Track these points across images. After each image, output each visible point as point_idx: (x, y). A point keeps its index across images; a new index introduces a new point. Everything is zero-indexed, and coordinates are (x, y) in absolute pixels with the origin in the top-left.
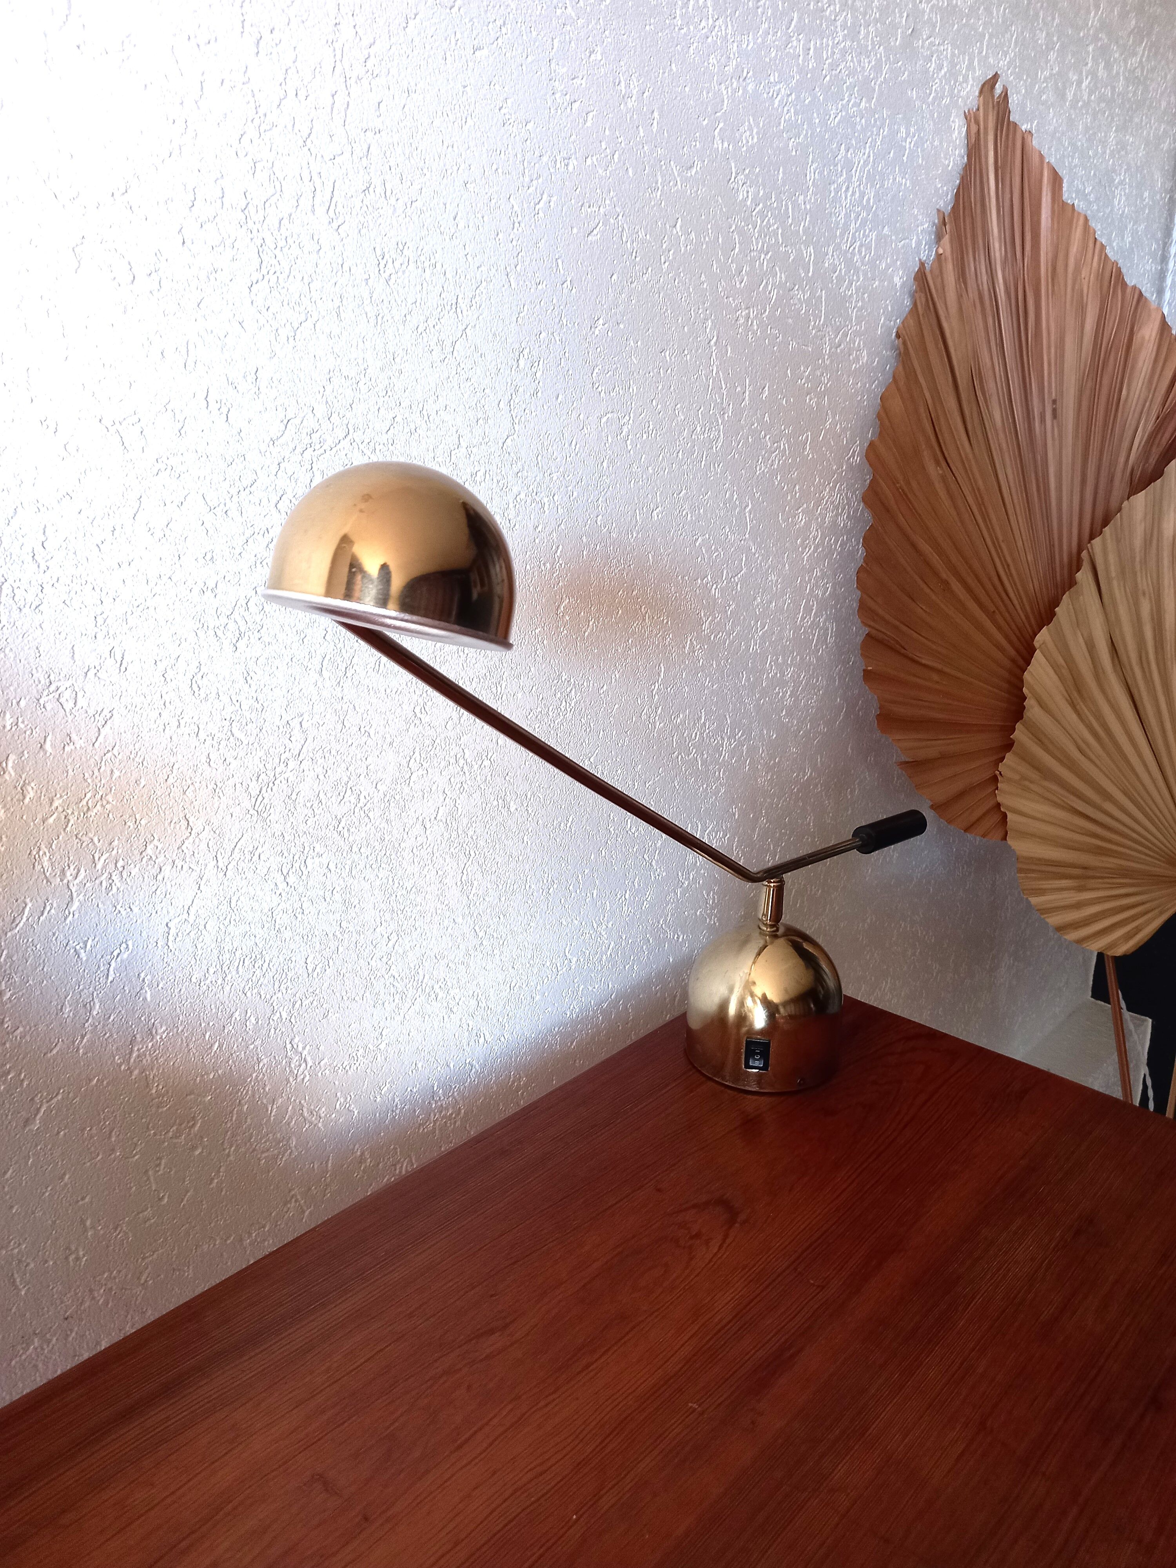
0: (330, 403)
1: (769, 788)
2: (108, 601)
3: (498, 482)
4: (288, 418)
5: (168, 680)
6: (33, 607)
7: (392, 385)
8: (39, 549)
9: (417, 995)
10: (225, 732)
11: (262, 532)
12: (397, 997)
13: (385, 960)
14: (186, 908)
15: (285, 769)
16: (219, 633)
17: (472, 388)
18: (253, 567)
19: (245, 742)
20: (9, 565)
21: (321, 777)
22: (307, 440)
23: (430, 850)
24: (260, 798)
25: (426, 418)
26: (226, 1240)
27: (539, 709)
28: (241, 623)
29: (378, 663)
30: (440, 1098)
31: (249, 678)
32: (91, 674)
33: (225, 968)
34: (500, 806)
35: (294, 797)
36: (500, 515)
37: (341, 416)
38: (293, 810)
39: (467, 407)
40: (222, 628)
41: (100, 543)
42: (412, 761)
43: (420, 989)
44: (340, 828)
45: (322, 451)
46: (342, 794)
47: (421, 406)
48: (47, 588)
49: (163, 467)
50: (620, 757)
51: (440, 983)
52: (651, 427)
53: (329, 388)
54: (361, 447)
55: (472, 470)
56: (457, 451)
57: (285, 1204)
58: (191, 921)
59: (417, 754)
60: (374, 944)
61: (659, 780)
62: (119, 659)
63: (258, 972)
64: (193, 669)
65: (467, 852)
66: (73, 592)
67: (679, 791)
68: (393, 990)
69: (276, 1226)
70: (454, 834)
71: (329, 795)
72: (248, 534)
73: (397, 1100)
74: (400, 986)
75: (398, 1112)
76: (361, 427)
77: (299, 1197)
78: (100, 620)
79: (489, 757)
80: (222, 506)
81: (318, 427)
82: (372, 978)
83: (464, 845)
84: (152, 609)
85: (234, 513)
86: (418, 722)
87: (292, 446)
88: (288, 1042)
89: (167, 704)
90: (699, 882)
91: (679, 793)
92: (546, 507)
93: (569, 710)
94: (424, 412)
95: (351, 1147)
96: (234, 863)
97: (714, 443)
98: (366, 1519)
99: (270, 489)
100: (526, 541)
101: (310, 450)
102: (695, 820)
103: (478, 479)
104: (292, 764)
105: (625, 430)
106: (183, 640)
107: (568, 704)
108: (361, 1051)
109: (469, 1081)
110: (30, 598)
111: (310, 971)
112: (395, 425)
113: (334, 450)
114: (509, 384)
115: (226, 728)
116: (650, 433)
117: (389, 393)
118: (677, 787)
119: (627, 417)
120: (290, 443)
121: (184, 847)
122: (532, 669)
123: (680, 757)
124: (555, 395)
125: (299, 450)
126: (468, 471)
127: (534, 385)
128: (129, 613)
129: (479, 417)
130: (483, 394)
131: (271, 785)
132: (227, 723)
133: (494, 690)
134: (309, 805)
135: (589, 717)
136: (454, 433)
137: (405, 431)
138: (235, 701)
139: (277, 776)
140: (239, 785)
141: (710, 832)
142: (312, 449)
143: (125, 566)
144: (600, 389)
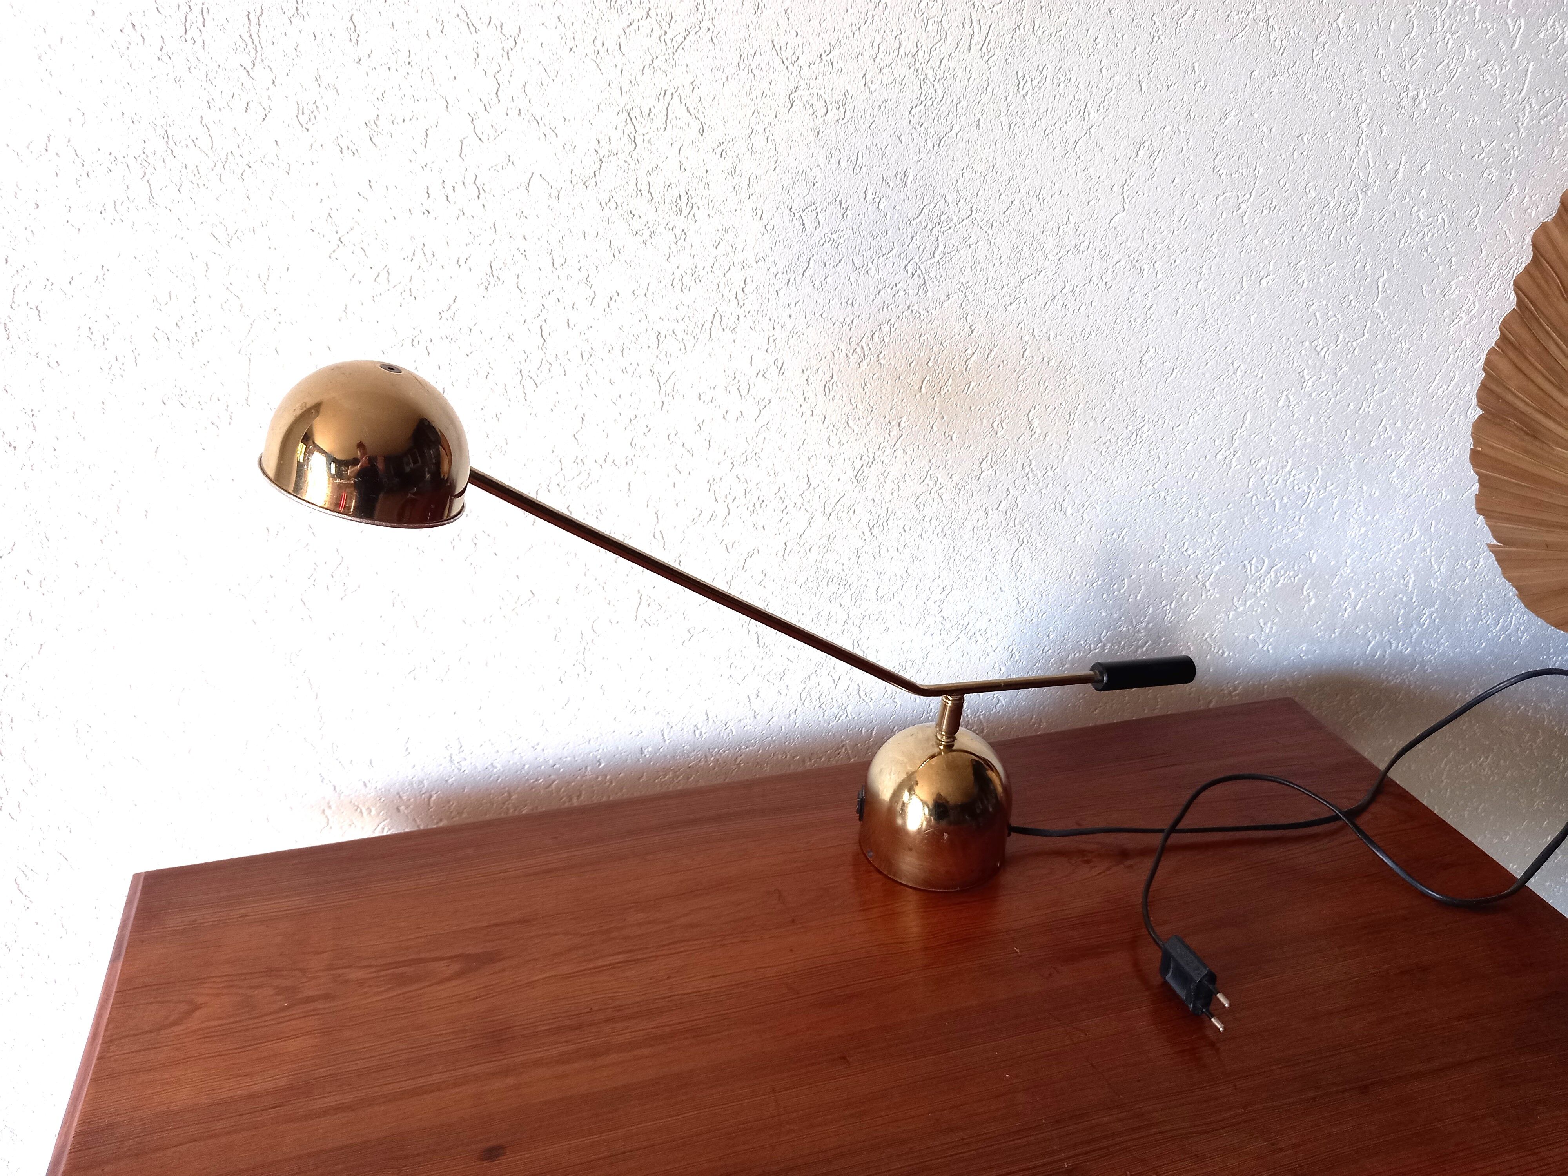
0: (960, 192)
1: (1360, 542)
2: (778, 327)
3: (1101, 251)
4: (924, 204)
5: (809, 383)
6: (732, 329)
7: (1015, 176)
8: (740, 292)
9: (960, 636)
10: (842, 423)
11: (891, 286)
12: (943, 633)
13: (938, 603)
14: (799, 536)
15: (882, 454)
16: (850, 355)
17: (1088, 176)
18: (881, 310)
19: (856, 431)
20: (721, 301)
21: (909, 464)
22: (937, 220)
23: (988, 532)
24: (861, 472)
25: (1041, 200)
26: (794, 758)
27: (1109, 437)
28: (866, 349)
29: (967, 386)
30: (967, 716)
31: (865, 388)
32: (760, 375)
33: (819, 580)
34: (1057, 509)
35: (886, 474)
36: (1098, 278)
37: (967, 201)
38: (883, 483)
39: (1081, 191)
40: (852, 351)
41: (778, 290)
42: (984, 462)
43: (963, 632)
44: (918, 503)
45: (948, 227)
46: (923, 478)
47: (1038, 192)
48: (741, 317)
49: (828, 240)
50: (1186, 488)
51: (981, 632)
52: (1274, 204)
53: (960, 181)
54: (981, 224)
55: (1077, 240)
56: (1065, 226)
57: (838, 749)
58: (801, 545)
59: (989, 458)
60: (931, 590)
61: (1226, 514)
62: (779, 367)
63: (842, 589)
64: (827, 376)
65: (1021, 540)
66: (757, 321)
67: (1248, 527)
68: (941, 627)
69: (829, 761)
70: (1011, 524)
71: (912, 477)
72: (880, 287)
73: (932, 706)
74: (948, 625)
75: (931, 714)
76: (982, 209)
77: (848, 747)
78: (771, 340)
79: (1053, 469)
80: (865, 267)
81: (947, 209)
82: (926, 614)
83: (1019, 534)
84: (806, 335)
85: (873, 272)
86: (993, 433)
87: (924, 224)
88: (856, 641)
89: (807, 399)
90: (1256, 611)
91: (1248, 529)
92: (1145, 273)
93: (1138, 442)
94: (1041, 196)
95: (892, 727)
96: (835, 512)
97: (1349, 217)
98: (793, 921)
99: (902, 256)
100: (1120, 299)
101: (938, 228)
102: (1262, 556)
103: (1081, 249)
104: (888, 451)
105: (1244, 206)
106: (823, 358)
107: (1138, 437)
108: (909, 663)
109: (994, 710)
110: (730, 323)
111: (879, 598)
112: (1012, 207)
113: (958, 227)
114: (1125, 171)
115: (844, 420)
116: (1272, 209)
117: (1011, 182)
118: (1247, 523)
119: (1248, 196)
120: (923, 223)
121: (803, 496)
122: (1108, 404)
123: (1254, 497)
124: (1172, 178)
125: (930, 227)
126: (1073, 242)
127: (1150, 172)
128: (791, 336)
129: (1091, 199)
130: (1097, 180)
131: (870, 463)
132: (845, 417)
133: (1067, 417)
134: (896, 482)
135: (1159, 449)
136: (1065, 212)
137: (1021, 211)
138: (853, 403)
139: (876, 458)
140: (847, 460)
141: (1278, 569)
142: (940, 226)
143: (792, 306)
144: (1221, 172)
